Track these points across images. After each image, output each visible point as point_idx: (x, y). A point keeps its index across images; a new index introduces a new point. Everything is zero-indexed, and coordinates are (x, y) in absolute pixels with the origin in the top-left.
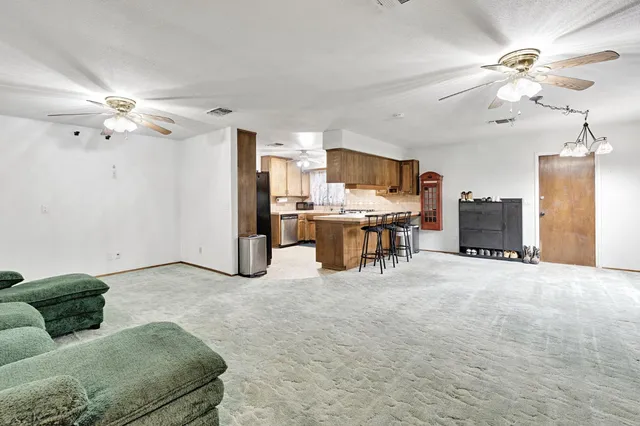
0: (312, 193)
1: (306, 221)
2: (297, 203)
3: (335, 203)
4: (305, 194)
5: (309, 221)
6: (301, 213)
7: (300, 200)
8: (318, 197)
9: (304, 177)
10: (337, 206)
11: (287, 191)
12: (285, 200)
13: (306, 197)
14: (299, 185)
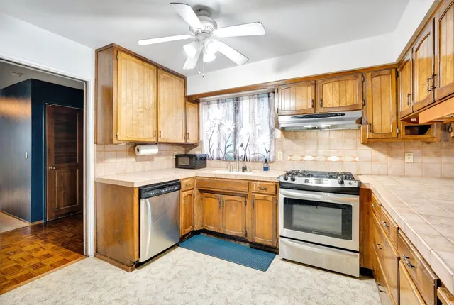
0: (204, 138)
1: (196, 191)
2: (178, 156)
3: (250, 156)
4: (191, 140)
5: (202, 191)
6: (185, 175)
7: (182, 151)
8: (215, 147)
9: (191, 108)
10: (254, 161)
11: (157, 133)
12: (153, 150)
13: (194, 145)
14: (180, 124)
